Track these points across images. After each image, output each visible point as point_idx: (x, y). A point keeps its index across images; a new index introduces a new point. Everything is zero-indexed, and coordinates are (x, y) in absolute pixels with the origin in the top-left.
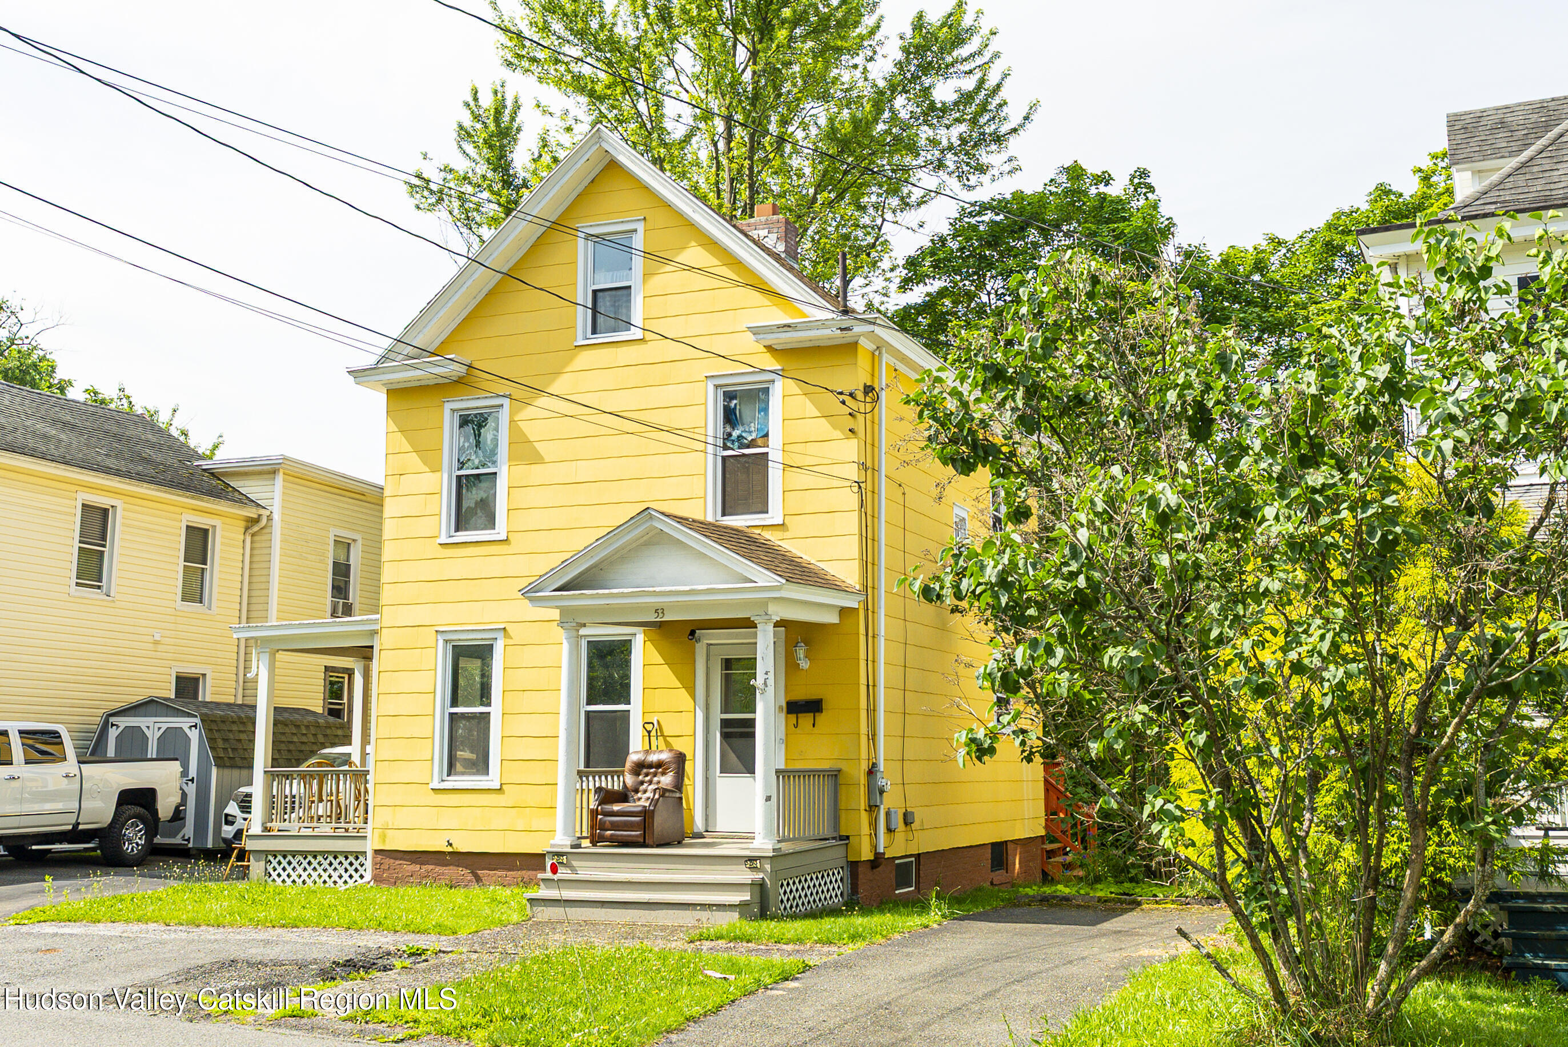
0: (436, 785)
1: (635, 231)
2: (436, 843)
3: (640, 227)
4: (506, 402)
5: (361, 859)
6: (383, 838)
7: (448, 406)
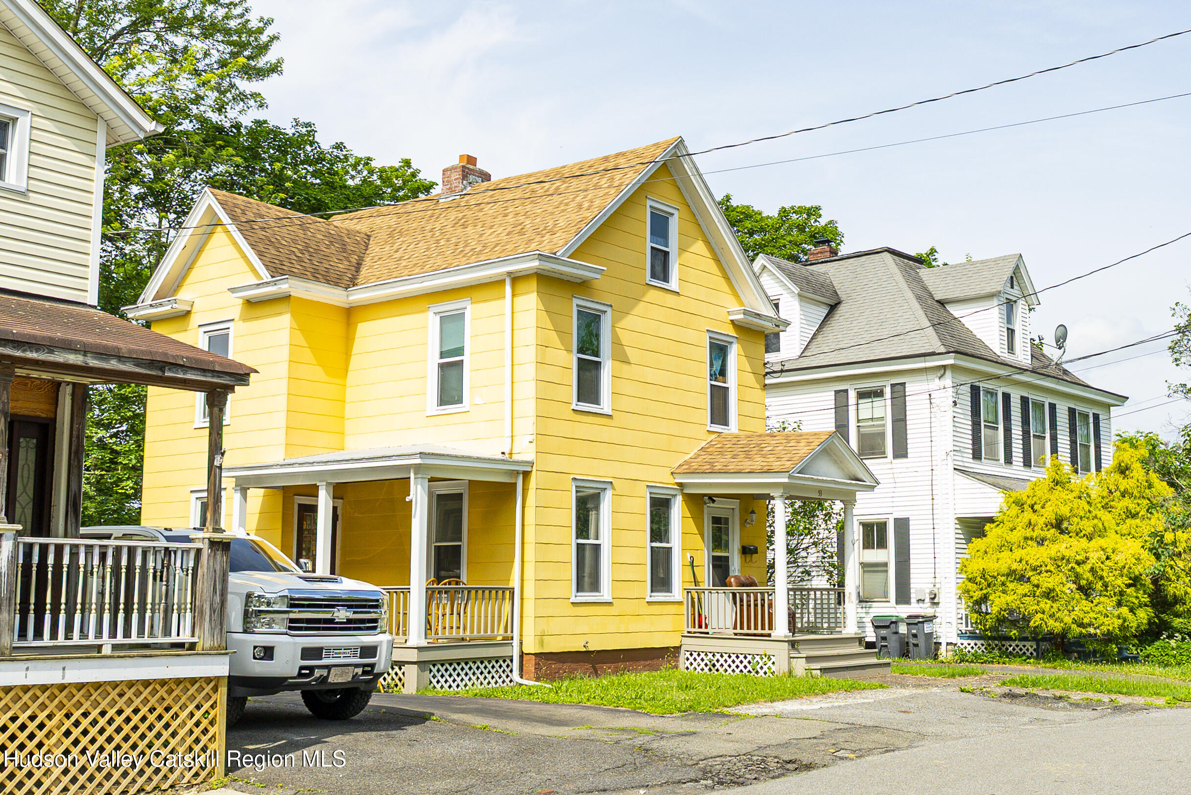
0: (573, 600)
1: (672, 214)
2: (577, 646)
3: (676, 213)
4: (609, 310)
5: (508, 661)
6: (542, 643)
7: (576, 301)
